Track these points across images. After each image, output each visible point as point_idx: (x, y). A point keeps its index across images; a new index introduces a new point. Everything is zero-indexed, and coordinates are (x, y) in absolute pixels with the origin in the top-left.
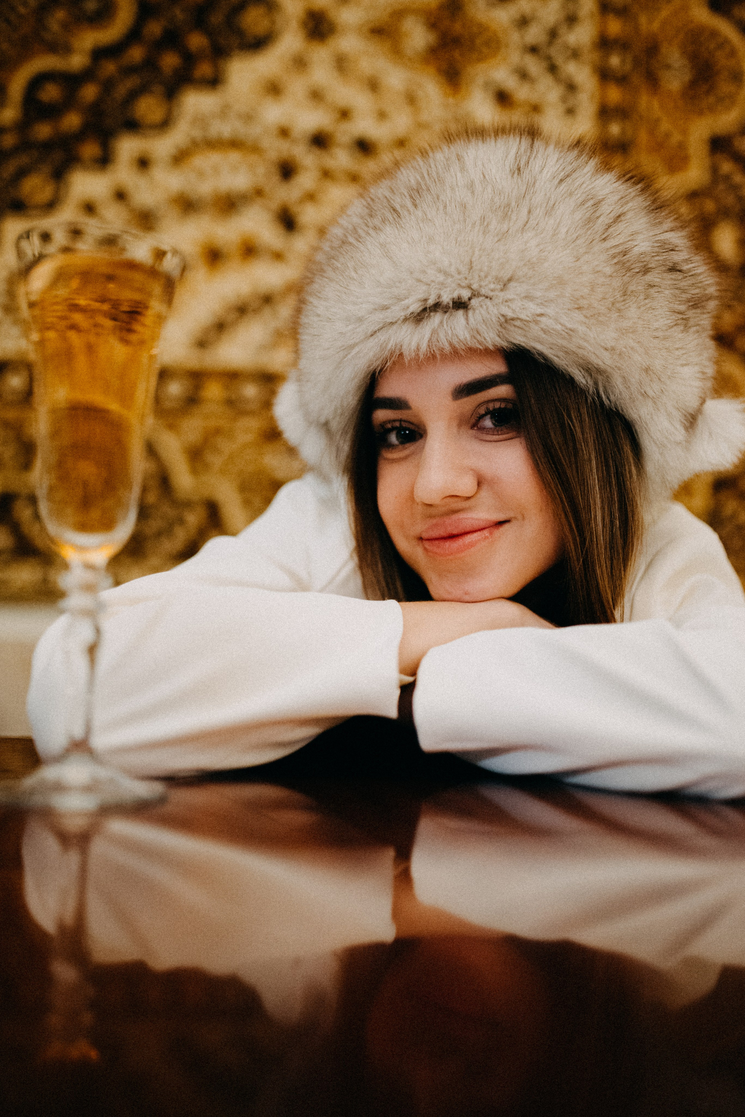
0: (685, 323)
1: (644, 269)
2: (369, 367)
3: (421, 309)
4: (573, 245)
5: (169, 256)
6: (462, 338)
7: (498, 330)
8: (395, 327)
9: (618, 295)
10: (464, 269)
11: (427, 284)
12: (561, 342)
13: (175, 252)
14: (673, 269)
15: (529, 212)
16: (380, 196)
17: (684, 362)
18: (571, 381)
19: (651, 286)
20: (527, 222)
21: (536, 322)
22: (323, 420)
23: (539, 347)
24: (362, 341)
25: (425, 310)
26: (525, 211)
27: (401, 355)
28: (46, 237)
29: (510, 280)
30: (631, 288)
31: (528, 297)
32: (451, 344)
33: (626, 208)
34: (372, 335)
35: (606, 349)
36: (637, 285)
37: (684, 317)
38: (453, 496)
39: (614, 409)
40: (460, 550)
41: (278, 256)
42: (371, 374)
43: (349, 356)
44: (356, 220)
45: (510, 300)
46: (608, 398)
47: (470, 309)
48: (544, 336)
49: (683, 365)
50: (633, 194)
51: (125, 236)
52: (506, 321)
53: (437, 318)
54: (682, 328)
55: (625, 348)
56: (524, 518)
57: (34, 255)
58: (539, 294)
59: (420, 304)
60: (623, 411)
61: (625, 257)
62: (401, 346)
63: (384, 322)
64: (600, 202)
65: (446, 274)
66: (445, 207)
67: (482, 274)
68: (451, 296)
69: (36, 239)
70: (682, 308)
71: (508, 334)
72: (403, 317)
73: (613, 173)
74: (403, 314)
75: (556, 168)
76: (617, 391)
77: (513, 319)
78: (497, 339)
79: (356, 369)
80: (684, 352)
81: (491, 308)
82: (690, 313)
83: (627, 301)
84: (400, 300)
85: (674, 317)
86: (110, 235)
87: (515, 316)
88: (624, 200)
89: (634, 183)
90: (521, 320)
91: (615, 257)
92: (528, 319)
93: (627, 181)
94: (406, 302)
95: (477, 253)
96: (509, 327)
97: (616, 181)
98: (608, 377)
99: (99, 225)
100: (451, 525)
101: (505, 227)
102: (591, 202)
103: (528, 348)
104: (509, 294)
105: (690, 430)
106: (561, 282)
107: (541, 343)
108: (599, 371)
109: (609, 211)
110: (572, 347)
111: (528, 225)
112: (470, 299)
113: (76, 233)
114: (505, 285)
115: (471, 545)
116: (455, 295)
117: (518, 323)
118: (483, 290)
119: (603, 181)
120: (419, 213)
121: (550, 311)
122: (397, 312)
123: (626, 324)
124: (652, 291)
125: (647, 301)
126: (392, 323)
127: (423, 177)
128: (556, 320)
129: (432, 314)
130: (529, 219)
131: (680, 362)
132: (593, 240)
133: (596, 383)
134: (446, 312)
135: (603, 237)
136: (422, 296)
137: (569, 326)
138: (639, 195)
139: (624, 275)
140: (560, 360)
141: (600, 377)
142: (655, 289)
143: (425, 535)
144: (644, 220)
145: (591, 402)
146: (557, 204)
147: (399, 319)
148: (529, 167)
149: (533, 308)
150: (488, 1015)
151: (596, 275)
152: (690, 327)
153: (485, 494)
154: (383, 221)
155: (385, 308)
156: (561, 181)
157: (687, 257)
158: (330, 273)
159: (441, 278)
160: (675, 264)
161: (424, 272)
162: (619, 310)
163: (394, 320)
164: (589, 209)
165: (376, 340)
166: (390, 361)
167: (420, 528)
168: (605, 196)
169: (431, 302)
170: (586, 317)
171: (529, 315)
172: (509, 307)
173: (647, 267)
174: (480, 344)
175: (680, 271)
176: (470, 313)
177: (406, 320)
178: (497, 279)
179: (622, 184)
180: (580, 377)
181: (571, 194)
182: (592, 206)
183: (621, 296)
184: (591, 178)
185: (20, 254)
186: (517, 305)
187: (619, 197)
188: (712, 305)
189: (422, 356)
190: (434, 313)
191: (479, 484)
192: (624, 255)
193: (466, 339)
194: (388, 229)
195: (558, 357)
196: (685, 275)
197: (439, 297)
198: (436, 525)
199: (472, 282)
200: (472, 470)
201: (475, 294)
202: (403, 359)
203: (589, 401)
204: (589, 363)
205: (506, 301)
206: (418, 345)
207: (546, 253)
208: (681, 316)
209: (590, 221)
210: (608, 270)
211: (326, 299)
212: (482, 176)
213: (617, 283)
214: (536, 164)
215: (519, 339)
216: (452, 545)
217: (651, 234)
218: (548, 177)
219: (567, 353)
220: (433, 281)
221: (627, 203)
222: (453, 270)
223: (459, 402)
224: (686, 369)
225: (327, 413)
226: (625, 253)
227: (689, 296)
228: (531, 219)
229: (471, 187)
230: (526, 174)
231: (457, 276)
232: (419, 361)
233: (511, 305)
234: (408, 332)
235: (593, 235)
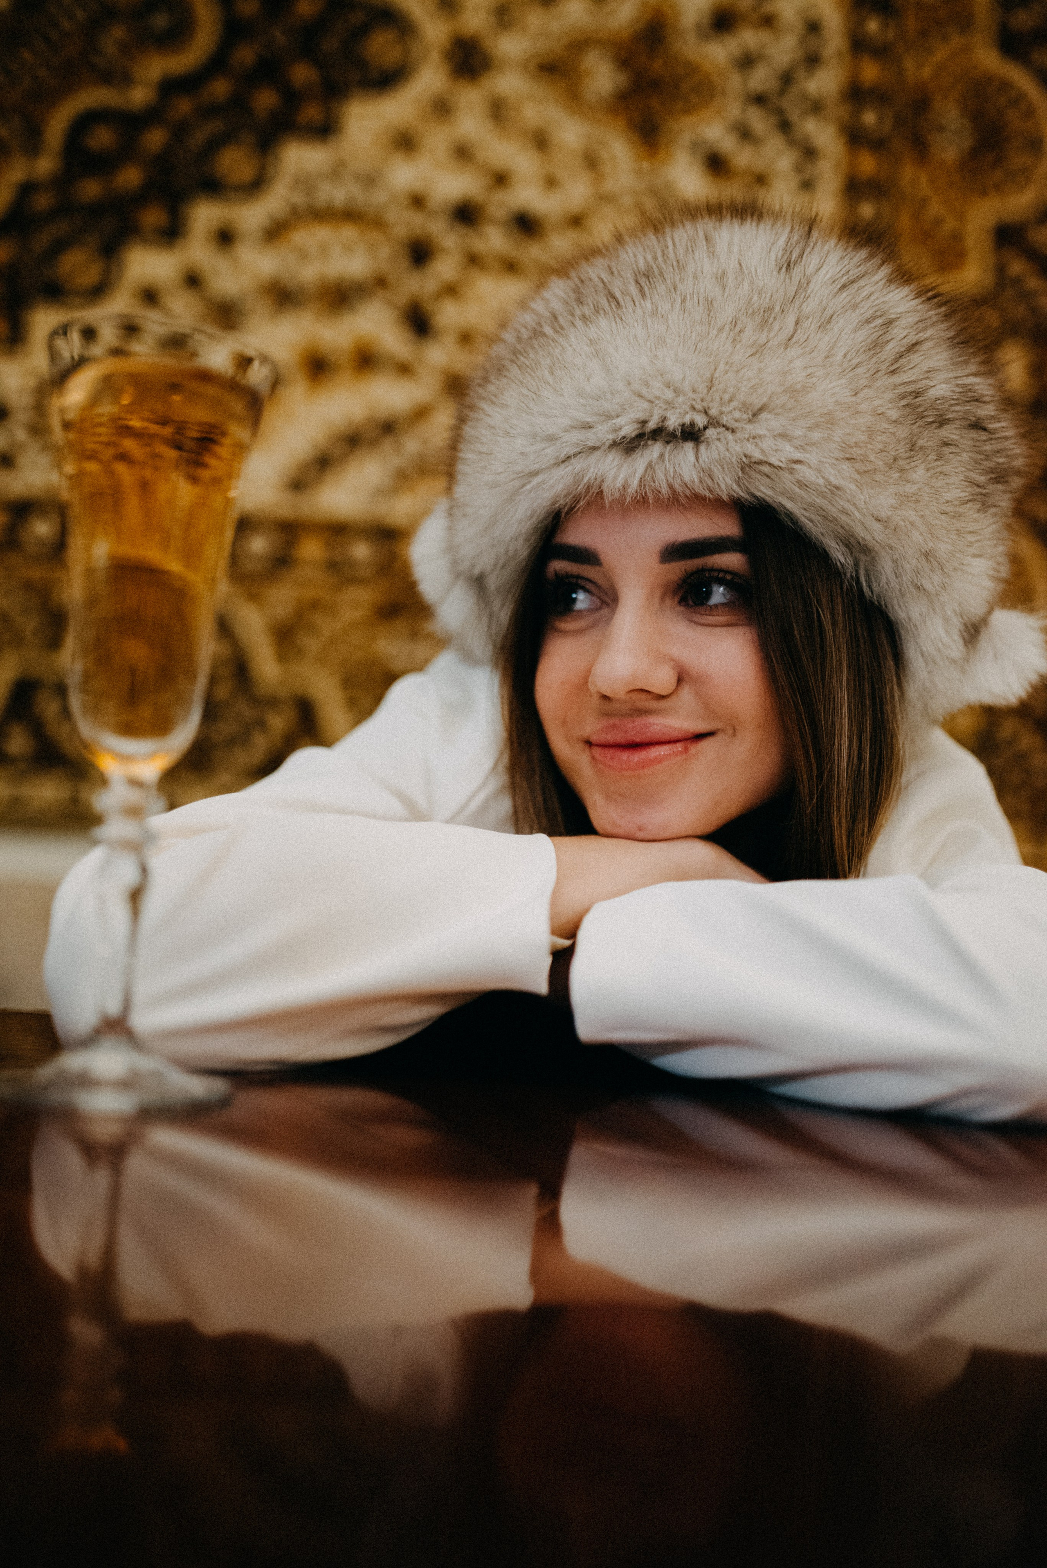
0: (984, 502)
1: (940, 419)
2: (554, 503)
3: (636, 432)
4: (850, 374)
5: (256, 364)
6: (687, 479)
7: (737, 474)
8: (598, 453)
9: (902, 451)
10: (702, 388)
11: (651, 402)
12: (819, 501)
13: (265, 359)
14: (977, 425)
15: (797, 324)
16: (594, 276)
17: (976, 552)
18: (824, 556)
19: (946, 444)
20: (793, 336)
21: (791, 471)
22: (476, 571)
23: (789, 505)
24: (549, 468)
25: (641, 436)
26: (791, 320)
27: (600, 493)
28: (89, 334)
29: (761, 409)
30: (921, 443)
31: (783, 436)
32: (671, 487)
33: (923, 336)
34: (563, 462)
35: (878, 520)
36: (929, 439)
37: (984, 491)
38: (642, 690)
39: (876, 603)
40: (643, 765)
41: (404, 369)
42: (554, 512)
43: (528, 487)
44: (557, 306)
45: (760, 436)
46: (870, 587)
47: (703, 442)
48: (797, 490)
49: (974, 556)
50: (934, 319)
51: (198, 337)
52: (749, 465)
53: (655, 449)
54: (979, 506)
55: (904, 521)
56: (734, 734)
57: (72, 357)
58: (799, 433)
59: (636, 426)
60: (886, 606)
61: (917, 400)
62: (603, 481)
63: (584, 445)
64: (890, 322)
65: (677, 392)
66: (684, 301)
67: (726, 397)
68: (680, 421)
69: (75, 336)
70: (982, 479)
71: (749, 483)
72: (610, 442)
73: (912, 286)
74: (611, 437)
75: (838, 269)
76: (884, 580)
77: (760, 463)
78: (735, 487)
79: (536, 504)
80: (979, 538)
81: (732, 444)
82: (991, 487)
83: (915, 459)
84: (609, 417)
85: (970, 489)
86: (176, 334)
87: (765, 459)
88: (921, 325)
89: (937, 303)
90: (770, 465)
91: (903, 398)
92: (781, 464)
93: (929, 299)
94: (618, 421)
95: (722, 367)
96: (753, 474)
97: (913, 299)
98: (873, 558)
99: (163, 320)
100: (633, 729)
101: (763, 338)
102: (879, 321)
103: (773, 505)
104: (759, 429)
105: (970, 646)
106: (829, 421)
107: (791, 499)
108: (865, 549)
109: (902, 336)
110: (833, 511)
111: (794, 340)
112: (705, 428)
113: (131, 329)
114: (754, 415)
115: (659, 760)
116: (687, 420)
117: (766, 469)
118: (725, 419)
119: (897, 296)
120: (648, 305)
121: (812, 457)
122: (603, 433)
123: (910, 489)
124: (946, 450)
125: (939, 463)
126: (594, 449)
127: (655, 258)
128: (819, 471)
129: (650, 442)
130: (795, 331)
131: (972, 550)
132: (878, 371)
133: (856, 564)
134: (668, 442)
135: (892, 368)
136: (641, 416)
137: (834, 481)
138: (942, 321)
139: (912, 424)
140: (814, 527)
141: (862, 557)
142: (952, 449)
143: (594, 739)
144: (945, 355)
145: (847, 589)
146: (835, 316)
147: (604, 444)
148: (803, 261)
149: (788, 451)
150: (666, 1406)
151: (878, 417)
152: (989, 507)
153: (686, 695)
154: (597, 310)
155: (588, 427)
156: (844, 286)
157: (993, 413)
158: (514, 370)
159: (669, 395)
160: (979, 419)
161: (647, 385)
162: (902, 470)
163: (598, 444)
164: (877, 329)
165: (570, 468)
166: (583, 499)
167: (592, 727)
168: (899, 316)
169: (652, 425)
170: (859, 473)
171: (783, 459)
172: (757, 445)
173: (944, 417)
174: (711, 491)
175: (985, 429)
176: (702, 447)
177: (614, 444)
178: (744, 407)
179: (922, 303)
180: (838, 554)
181: (855, 307)
182: (881, 326)
183: (906, 452)
184: (883, 289)
185: (53, 354)
186: (767, 444)
187: (917, 319)
188: (1017, 482)
189: (628, 499)
190: (653, 442)
191: (680, 680)
192: (916, 397)
193: (693, 482)
194: (603, 322)
195: (811, 521)
196: (991, 436)
197: (664, 419)
198: (614, 726)
199: (711, 405)
200: (672, 660)
201: (713, 422)
202: (602, 498)
203: (845, 587)
204: (852, 536)
205: (754, 438)
206: (626, 482)
207: (814, 380)
208: (979, 490)
209: (876, 346)
210: (894, 414)
211: (504, 406)
212: (738, 266)
213: (903, 432)
214: (812, 261)
215: (764, 490)
216: (631, 757)
217: (951, 375)
218: (825, 279)
219: (825, 518)
220: (658, 398)
221: (925, 329)
222: (686, 387)
223: (667, 566)
224: (977, 562)
225: (485, 563)
226: (917, 394)
227: (991, 464)
228: (799, 332)
229: (721, 278)
230: (797, 272)
231: (691, 394)
232: (624, 503)
233: (760, 443)
234: (616, 462)
235: (878, 364)
